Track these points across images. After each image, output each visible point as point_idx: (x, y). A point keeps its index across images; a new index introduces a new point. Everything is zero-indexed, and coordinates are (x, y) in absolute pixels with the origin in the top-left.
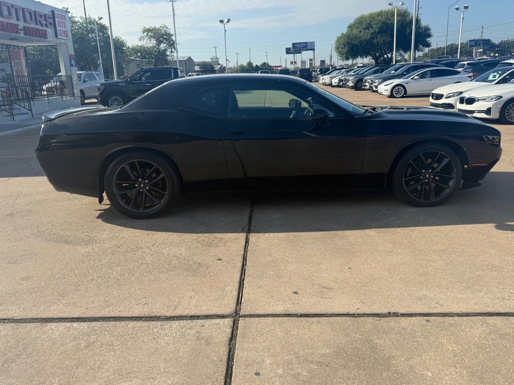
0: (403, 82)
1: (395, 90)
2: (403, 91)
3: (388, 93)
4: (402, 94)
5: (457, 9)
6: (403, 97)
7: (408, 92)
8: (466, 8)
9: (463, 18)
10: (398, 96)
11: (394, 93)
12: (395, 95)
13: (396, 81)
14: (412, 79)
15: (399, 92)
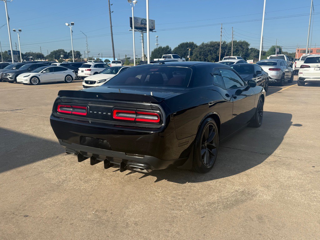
0: (37, 75)
1: (32, 80)
2: (38, 80)
3: (28, 82)
4: (38, 82)
5: (14, 31)
6: (38, 84)
7: (42, 81)
8: (20, 31)
9: (19, 37)
10: (35, 84)
11: (32, 82)
12: (33, 83)
13: (32, 74)
14: (41, 73)
15: (35, 81)
